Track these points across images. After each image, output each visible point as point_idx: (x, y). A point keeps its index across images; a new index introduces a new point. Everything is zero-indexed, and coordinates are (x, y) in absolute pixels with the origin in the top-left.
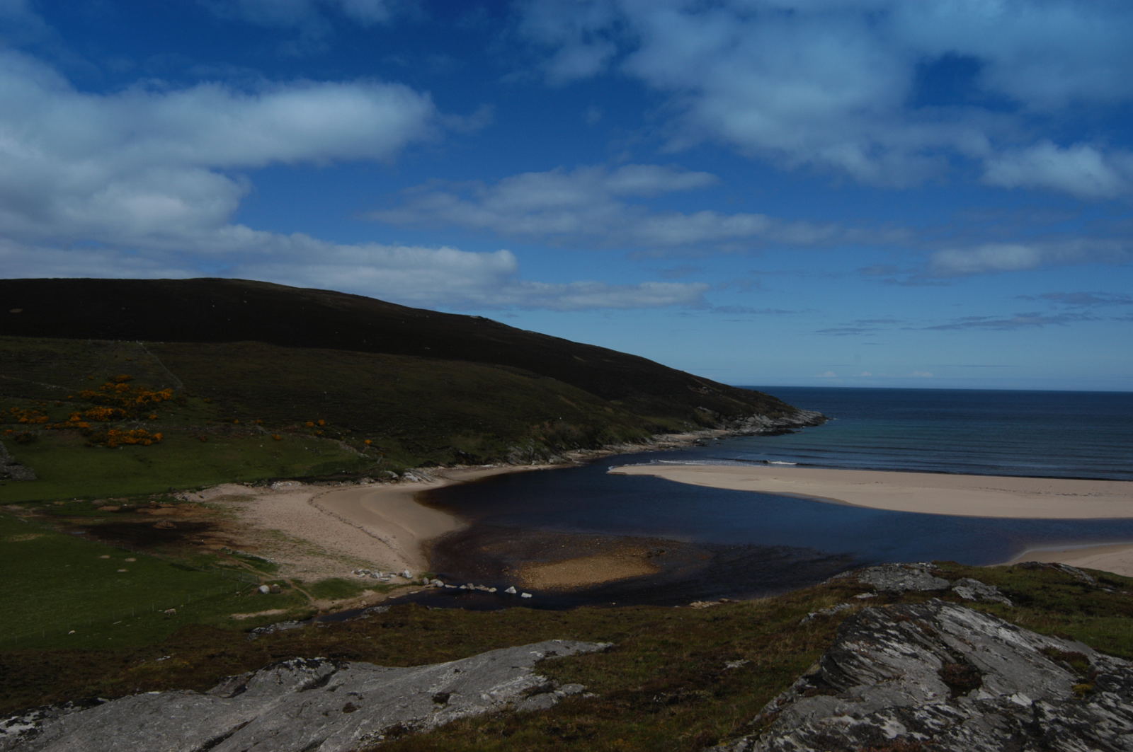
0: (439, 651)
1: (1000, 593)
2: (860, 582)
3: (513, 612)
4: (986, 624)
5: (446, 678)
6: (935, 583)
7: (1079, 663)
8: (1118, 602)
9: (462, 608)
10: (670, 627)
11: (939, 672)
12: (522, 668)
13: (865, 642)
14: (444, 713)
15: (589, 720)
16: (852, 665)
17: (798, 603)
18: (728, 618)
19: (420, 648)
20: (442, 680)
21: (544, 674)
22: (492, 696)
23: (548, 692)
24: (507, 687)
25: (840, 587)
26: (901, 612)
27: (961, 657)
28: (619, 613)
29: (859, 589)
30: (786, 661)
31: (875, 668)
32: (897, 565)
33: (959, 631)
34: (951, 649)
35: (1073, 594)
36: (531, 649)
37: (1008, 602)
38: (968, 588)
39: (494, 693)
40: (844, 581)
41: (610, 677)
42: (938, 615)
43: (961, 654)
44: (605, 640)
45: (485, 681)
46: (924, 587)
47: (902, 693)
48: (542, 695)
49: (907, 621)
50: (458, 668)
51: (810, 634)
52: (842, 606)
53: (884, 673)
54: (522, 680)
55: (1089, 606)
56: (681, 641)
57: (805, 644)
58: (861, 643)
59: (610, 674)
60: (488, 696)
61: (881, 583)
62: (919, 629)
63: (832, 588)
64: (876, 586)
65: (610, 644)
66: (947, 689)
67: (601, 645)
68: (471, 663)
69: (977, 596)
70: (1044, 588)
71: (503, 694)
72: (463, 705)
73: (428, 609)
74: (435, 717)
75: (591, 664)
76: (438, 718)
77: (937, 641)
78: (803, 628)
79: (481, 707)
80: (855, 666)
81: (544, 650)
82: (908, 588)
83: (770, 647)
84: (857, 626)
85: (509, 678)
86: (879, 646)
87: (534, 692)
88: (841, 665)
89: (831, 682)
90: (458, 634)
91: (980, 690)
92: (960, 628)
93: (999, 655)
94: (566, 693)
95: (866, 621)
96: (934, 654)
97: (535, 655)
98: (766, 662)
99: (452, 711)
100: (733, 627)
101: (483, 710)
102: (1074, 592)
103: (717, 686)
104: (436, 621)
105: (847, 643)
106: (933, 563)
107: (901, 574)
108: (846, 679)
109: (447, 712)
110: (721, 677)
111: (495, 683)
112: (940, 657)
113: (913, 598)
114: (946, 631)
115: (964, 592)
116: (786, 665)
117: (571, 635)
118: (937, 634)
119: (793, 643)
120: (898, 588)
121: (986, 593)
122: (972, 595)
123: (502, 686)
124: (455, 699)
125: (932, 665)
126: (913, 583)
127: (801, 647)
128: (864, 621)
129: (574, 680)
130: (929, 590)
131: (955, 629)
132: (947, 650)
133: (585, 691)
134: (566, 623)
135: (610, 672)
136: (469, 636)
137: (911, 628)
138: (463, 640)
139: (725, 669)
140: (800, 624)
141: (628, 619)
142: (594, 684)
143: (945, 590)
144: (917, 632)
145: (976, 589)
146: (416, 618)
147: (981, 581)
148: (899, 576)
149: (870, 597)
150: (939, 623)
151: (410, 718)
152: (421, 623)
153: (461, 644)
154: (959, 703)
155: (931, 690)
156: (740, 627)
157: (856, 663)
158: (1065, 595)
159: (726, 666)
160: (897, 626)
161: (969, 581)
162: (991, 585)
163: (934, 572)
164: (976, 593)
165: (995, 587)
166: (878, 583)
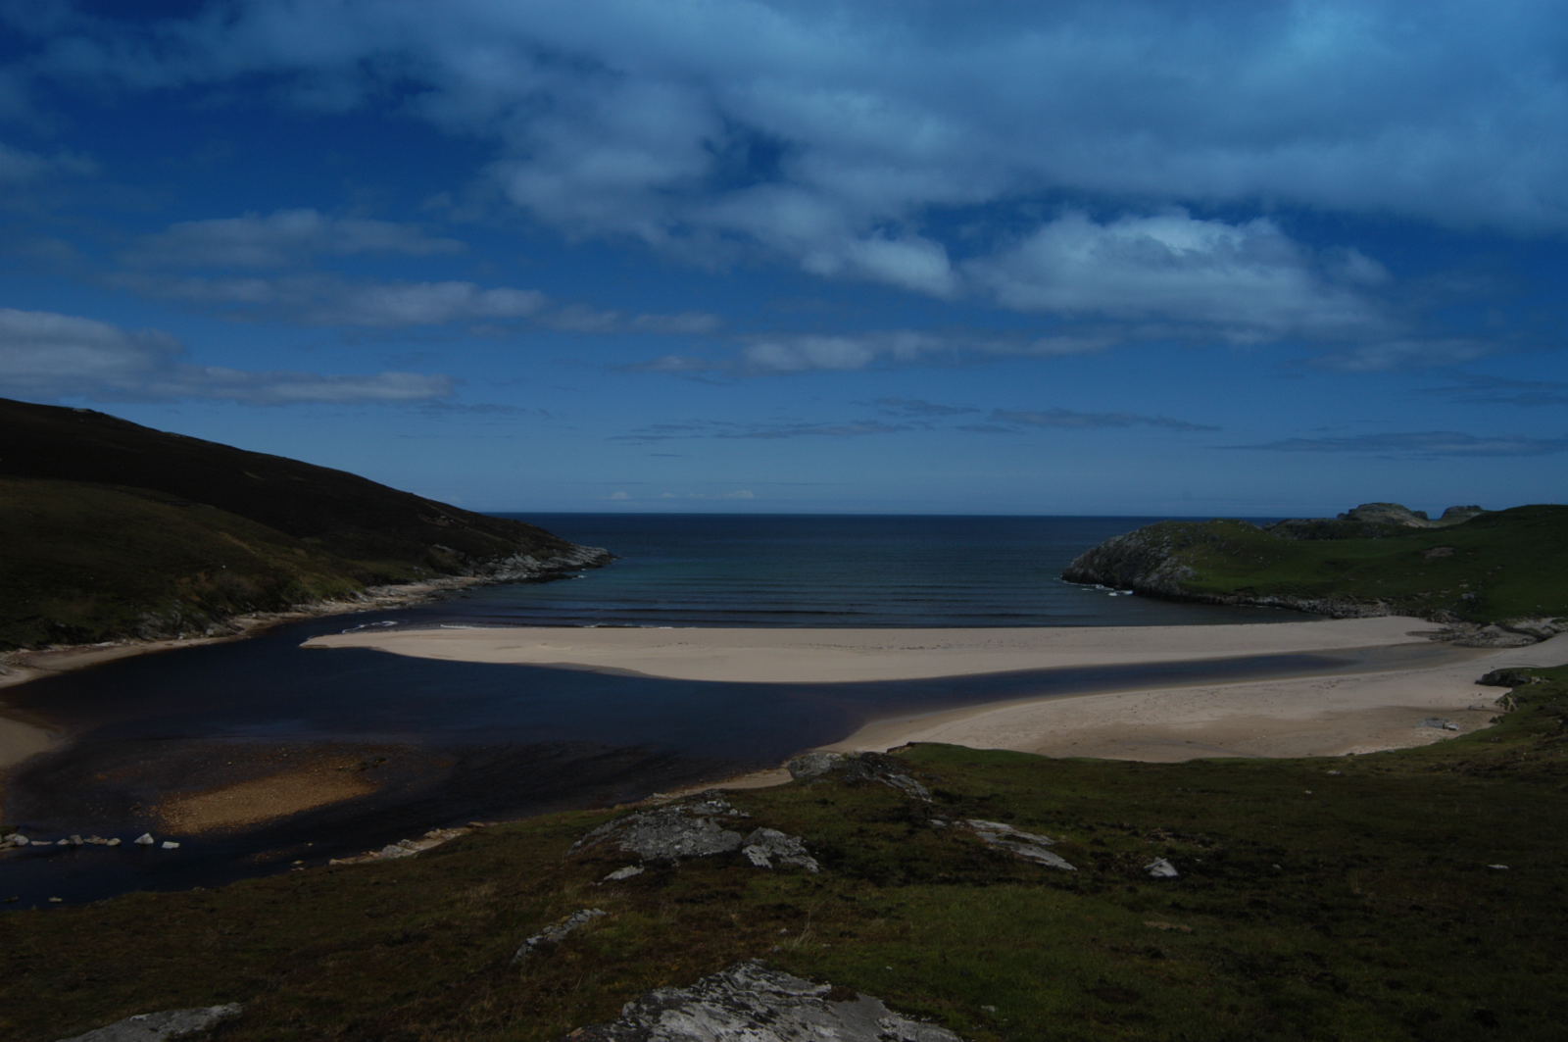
1: (803, 849)
2: (622, 847)
6: (721, 841)
25: (593, 860)
29: (618, 861)
35: (895, 841)
37: (813, 865)
38: (764, 848)
40: (598, 848)
46: (707, 849)
51: (524, 978)
52: (580, 917)
56: (341, 996)
61: (650, 847)
63: (582, 863)
64: (643, 853)
65: (233, 1008)
69: (774, 859)
70: (861, 831)
78: (516, 970)
82: (686, 854)
106: (726, 801)
107: (679, 829)
113: (690, 870)
115: (758, 855)
120: (672, 855)
121: (785, 854)
122: (768, 858)
126: (692, 844)
130: (713, 854)
140: (514, 961)
143: (735, 852)
145: (772, 847)
147: (781, 828)
148: (676, 833)
149: (633, 875)
161: (765, 834)
162: (795, 836)
163: (724, 820)
164: (773, 853)
165: (799, 839)
166: (647, 847)
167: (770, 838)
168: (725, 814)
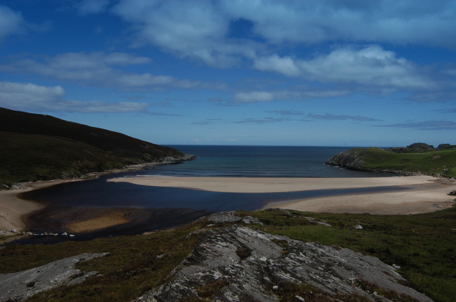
0: (31, 264)
1: (259, 220)
2: (209, 220)
3: (66, 243)
4: (253, 232)
5: (34, 275)
7: (285, 244)
8: (298, 221)
9: (42, 244)
10: (134, 244)
11: (236, 252)
12: (69, 267)
13: (209, 243)
14: (32, 291)
15: (99, 286)
16: (204, 252)
17: (185, 230)
18: (157, 238)
19: (22, 263)
20: (31, 276)
21: (79, 268)
22: (55, 281)
23: (81, 276)
24: (62, 276)
25: (201, 223)
26: (222, 230)
27: (244, 245)
28: (113, 240)
29: (208, 223)
30: (180, 253)
31: (213, 253)
32: (222, 212)
33: (243, 236)
34: (241, 243)
35: (284, 219)
36: (73, 258)
37: (262, 224)
38: (248, 219)
39: (56, 279)
40: (202, 220)
41: (108, 267)
42: (236, 231)
43: (244, 244)
44: (106, 252)
45: (52, 275)
46: (232, 220)
47: (223, 261)
48: (78, 277)
49: (224, 234)
50: (39, 270)
51: (189, 241)
52: (202, 230)
53: (216, 254)
54: (69, 273)
55: (289, 223)
56: (138, 249)
57: (188, 246)
58: (207, 243)
59: (108, 266)
60: (53, 281)
61: (216, 220)
62: (229, 236)
63: (198, 223)
64: (215, 221)
65: (108, 253)
66: (239, 258)
67: (105, 254)
68: (45, 267)
69: (251, 222)
70: (274, 217)
71: (60, 279)
72: (42, 286)
73: (25, 245)
74: (28, 294)
75: (100, 262)
76: (29, 294)
77: (235, 240)
78: (187, 239)
79: (50, 286)
80: (205, 253)
81: (79, 258)
82: (226, 221)
83: (174, 248)
84: (206, 237)
85: (63, 272)
86: (214, 244)
87: (75, 276)
88: (199, 253)
89: (196, 260)
90: (40, 255)
91: (250, 257)
92: (244, 235)
93: (257, 243)
94: (89, 276)
95: (210, 235)
96: (234, 245)
97: (75, 261)
98: (172, 254)
99: (36, 290)
100: (160, 242)
101: (51, 287)
102: (284, 218)
103: (153, 266)
104: (29, 250)
105: (202, 244)
106: (235, 211)
107: (224, 216)
108: (202, 258)
109: (34, 290)
110: (155, 262)
111: (57, 275)
112: (237, 246)
113: (228, 225)
114: (239, 236)
115: (247, 221)
116: (180, 254)
117: (92, 251)
118: (236, 237)
119: (183, 246)
120: (222, 222)
121: (254, 221)
122: (249, 222)
123: (61, 276)
124: (38, 284)
125: (234, 249)
126: (228, 219)
127: (186, 247)
128: (208, 235)
129: (93, 269)
130: (234, 221)
131: (242, 235)
132: (239, 243)
133: (97, 274)
134: (90, 246)
135: (108, 265)
136: (45, 255)
137: (226, 236)
138: (42, 258)
139: (156, 259)
140: (186, 238)
141: (117, 242)
142: (102, 270)
143: (240, 221)
144: (228, 238)
145: (250, 220)
146: (19, 250)
147: (252, 216)
148: (223, 217)
149: (212, 226)
150: (236, 233)
151: (16, 296)
152: (22, 252)
153: (41, 260)
154: (242, 263)
155: (233, 259)
156: (162, 241)
157: (205, 251)
158: (281, 219)
159: (157, 257)
160: (221, 236)
161: (248, 217)
162: (256, 218)
164: (251, 221)
166: (215, 220)
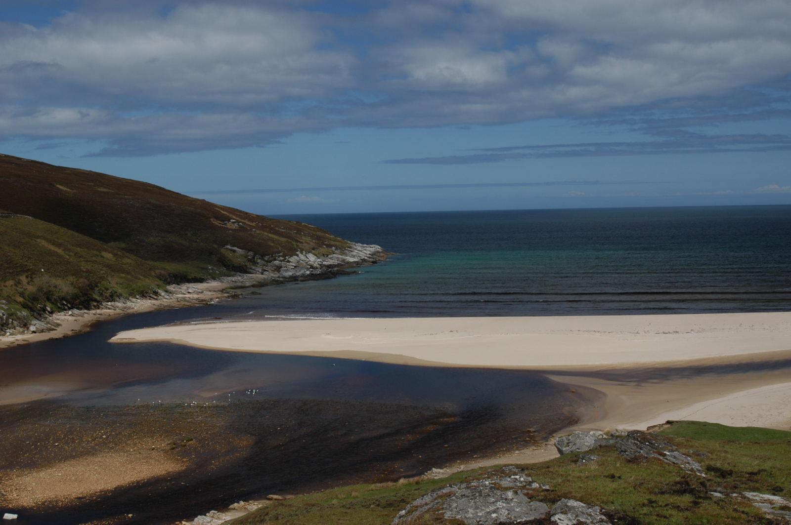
6: (531, 510)
38: (569, 516)
40: (427, 516)
64: (465, 520)
82: (502, 520)
106: (526, 475)
107: (493, 500)
115: (565, 522)
126: (506, 513)
143: (544, 519)
145: (577, 516)
147: (581, 502)
148: (490, 503)
161: (569, 504)
162: (593, 506)
163: (530, 492)
165: (598, 508)
167: (574, 507)
168: (527, 487)
